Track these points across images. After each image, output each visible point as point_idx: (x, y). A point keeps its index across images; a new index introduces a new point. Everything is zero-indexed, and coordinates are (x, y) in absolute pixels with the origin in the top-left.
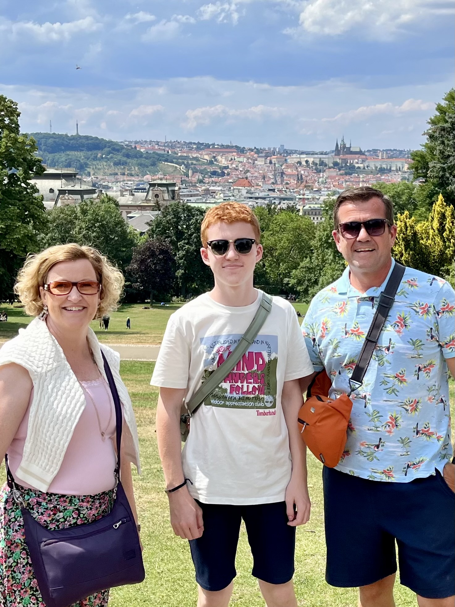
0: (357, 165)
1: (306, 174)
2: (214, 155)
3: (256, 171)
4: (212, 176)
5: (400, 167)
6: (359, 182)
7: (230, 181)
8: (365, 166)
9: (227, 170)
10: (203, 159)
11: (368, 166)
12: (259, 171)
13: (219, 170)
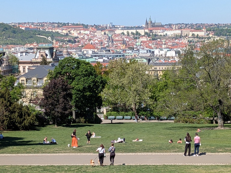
0: (159, 34)
1: (128, 40)
2: (69, 30)
3: (96, 39)
4: (68, 43)
5: (187, 34)
6: (162, 44)
7: (79, 46)
8: (165, 34)
9: (78, 39)
10: (62, 33)
11: (166, 34)
12: (97, 39)
13: (72, 40)
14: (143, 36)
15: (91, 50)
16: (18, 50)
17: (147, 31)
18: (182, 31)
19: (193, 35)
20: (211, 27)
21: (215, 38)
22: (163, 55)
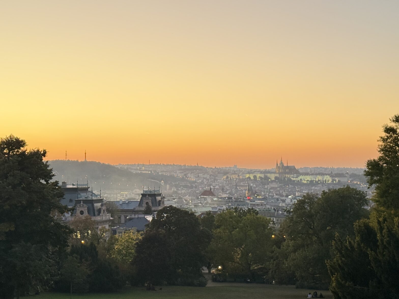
0: (293, 179)
2: (185, 173)
3: (217, 185)
4: (184, 189)
6: (296, 192)
7: (197, 192)
8: (299, 179)
9: (195, 184)
11: (301, 180)
12: (219, 185)
14: (273, 181)
15: (210, 197)
17: (277, 175)
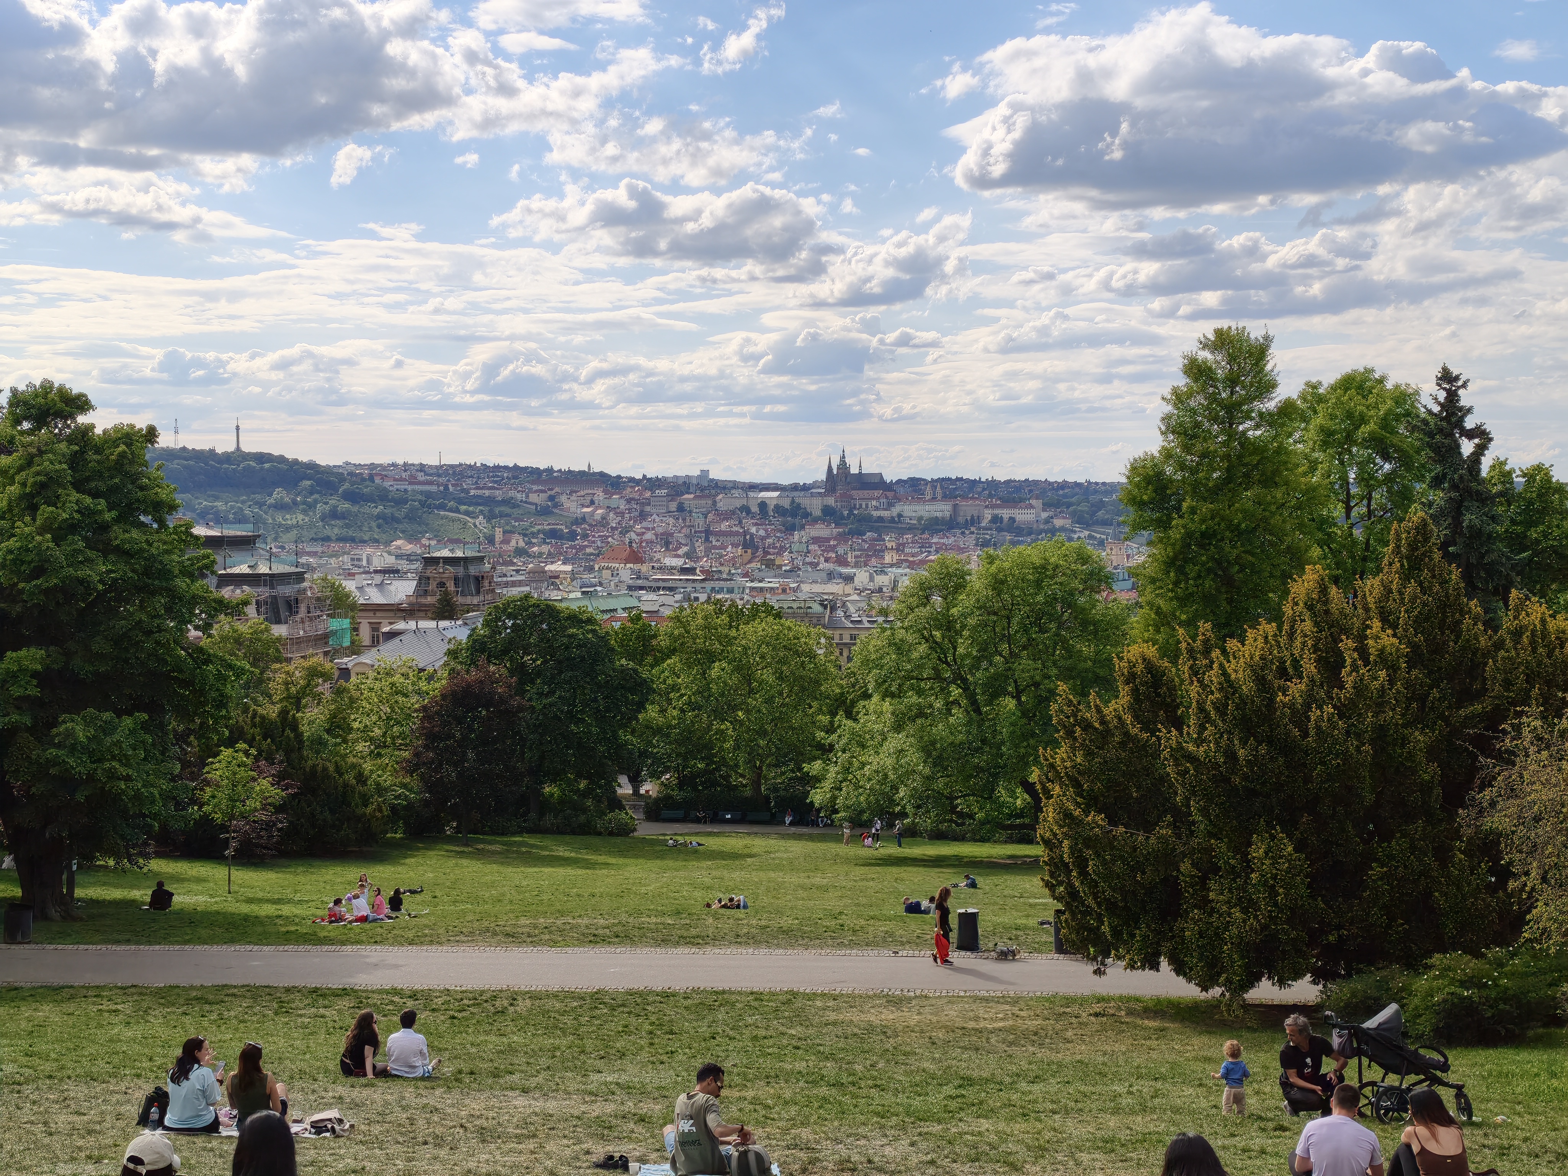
0: (875, 514)
1: (762, 533)
3: (648, 529)
4: (547, 540)
5: (972, 516)
6: (883, 551)
8: (895, 514)
9: (582, 527)
10: (526, 502)
11: (900, 516)
13: (563, 527)
14: (815, 521)
16: (364, 563)
17: (831, 501)
18: (955, 506)
19: (996, 519)
20: (1061, 492)
21: (1075, 532)
22: (885, 589)
